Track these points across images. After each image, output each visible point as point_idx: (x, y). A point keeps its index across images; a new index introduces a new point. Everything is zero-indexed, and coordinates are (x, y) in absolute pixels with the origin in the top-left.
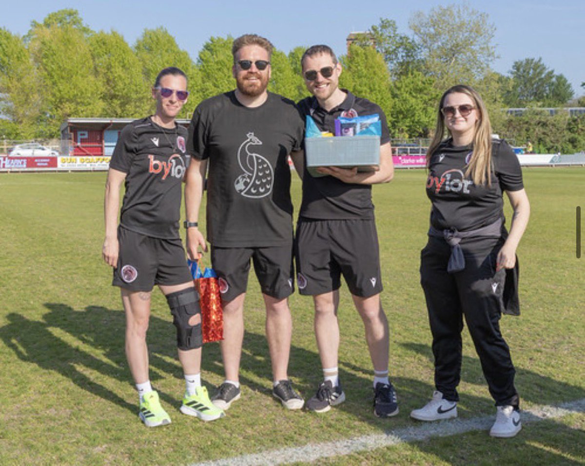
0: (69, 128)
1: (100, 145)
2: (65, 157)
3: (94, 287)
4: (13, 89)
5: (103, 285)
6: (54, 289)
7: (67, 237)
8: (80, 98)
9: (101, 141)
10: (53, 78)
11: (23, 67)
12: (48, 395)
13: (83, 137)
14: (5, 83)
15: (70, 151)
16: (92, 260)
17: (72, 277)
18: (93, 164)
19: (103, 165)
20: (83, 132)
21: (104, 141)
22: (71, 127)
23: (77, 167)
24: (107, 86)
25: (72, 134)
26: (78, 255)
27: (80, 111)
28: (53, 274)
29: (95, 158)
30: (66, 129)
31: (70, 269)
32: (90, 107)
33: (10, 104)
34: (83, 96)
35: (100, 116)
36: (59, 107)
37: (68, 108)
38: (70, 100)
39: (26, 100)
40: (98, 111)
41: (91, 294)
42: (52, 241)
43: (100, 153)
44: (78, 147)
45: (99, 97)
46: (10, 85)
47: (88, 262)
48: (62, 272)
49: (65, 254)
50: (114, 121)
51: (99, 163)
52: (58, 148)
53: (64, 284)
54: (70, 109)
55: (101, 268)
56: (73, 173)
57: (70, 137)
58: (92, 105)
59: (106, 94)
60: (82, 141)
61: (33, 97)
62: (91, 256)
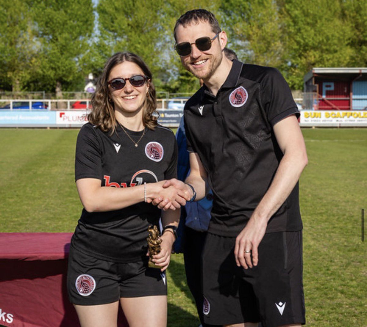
0: (313, 79)
1: (348, 98)
2: (309, 112)
3: (351, 245)
4: (254, 37)
5: (360, 243)
6: (314, 245)
7: (320, 199)
8: (325, 45)
9: (348, 94)
10: (297, 25)
11: (264, 13)
12: (322, 321)
13: (329, 89)
14: (245, 30)
15: (315, 105)
16: (348, 221)
17: (330, 235)
18: (339, 119)
19: (350, 121)
20: (328, 84)
21: (351, 94)
22: (316, 78)
23: (321, 122)
24: (356, 31)
25: (317, 85)
26: (334, 215)
27: (325, 59)
28: (311, 232)
29: (341, 112)
30: (310, 80)
31: (327, 228)
32: (336, 55)
33: (249, 53)
34: (329, 42)
35: (348, 65)
36: (303, 55)
37: (313, 57)
38: (314, 48)
39: (267, 48)
40: (345, 60)
41: (349, 251)
42: (307, 202)
43: (348, 107)
44: (323, 100)
45: (346, 43)
46: (251, 33)
47: (344, 222)
48: (320, 231)
49: (321, 214)
50: (363, 71)
51: (346, 118)
52: (302, 101)
53: (323, 241)
54: (315, 57)
55: (356, 228)
56: (317, 129)
57: (314, 89)
58: (339, 53)
59: (355, 39)
60: (328, 93)
61: (275, 45)
62: (345, 217)
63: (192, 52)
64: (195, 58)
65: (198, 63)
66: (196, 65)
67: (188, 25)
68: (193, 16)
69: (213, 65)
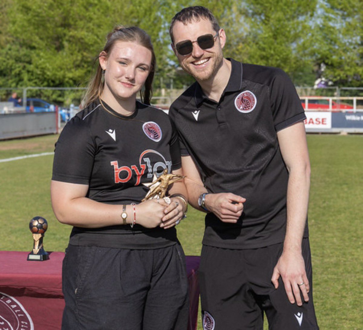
63: (193, 51)
64: (197, 56)
65: (199, 63)
66: (198, 65)
67: (188, 22)
68: (192, 13)
69: (215, 65)
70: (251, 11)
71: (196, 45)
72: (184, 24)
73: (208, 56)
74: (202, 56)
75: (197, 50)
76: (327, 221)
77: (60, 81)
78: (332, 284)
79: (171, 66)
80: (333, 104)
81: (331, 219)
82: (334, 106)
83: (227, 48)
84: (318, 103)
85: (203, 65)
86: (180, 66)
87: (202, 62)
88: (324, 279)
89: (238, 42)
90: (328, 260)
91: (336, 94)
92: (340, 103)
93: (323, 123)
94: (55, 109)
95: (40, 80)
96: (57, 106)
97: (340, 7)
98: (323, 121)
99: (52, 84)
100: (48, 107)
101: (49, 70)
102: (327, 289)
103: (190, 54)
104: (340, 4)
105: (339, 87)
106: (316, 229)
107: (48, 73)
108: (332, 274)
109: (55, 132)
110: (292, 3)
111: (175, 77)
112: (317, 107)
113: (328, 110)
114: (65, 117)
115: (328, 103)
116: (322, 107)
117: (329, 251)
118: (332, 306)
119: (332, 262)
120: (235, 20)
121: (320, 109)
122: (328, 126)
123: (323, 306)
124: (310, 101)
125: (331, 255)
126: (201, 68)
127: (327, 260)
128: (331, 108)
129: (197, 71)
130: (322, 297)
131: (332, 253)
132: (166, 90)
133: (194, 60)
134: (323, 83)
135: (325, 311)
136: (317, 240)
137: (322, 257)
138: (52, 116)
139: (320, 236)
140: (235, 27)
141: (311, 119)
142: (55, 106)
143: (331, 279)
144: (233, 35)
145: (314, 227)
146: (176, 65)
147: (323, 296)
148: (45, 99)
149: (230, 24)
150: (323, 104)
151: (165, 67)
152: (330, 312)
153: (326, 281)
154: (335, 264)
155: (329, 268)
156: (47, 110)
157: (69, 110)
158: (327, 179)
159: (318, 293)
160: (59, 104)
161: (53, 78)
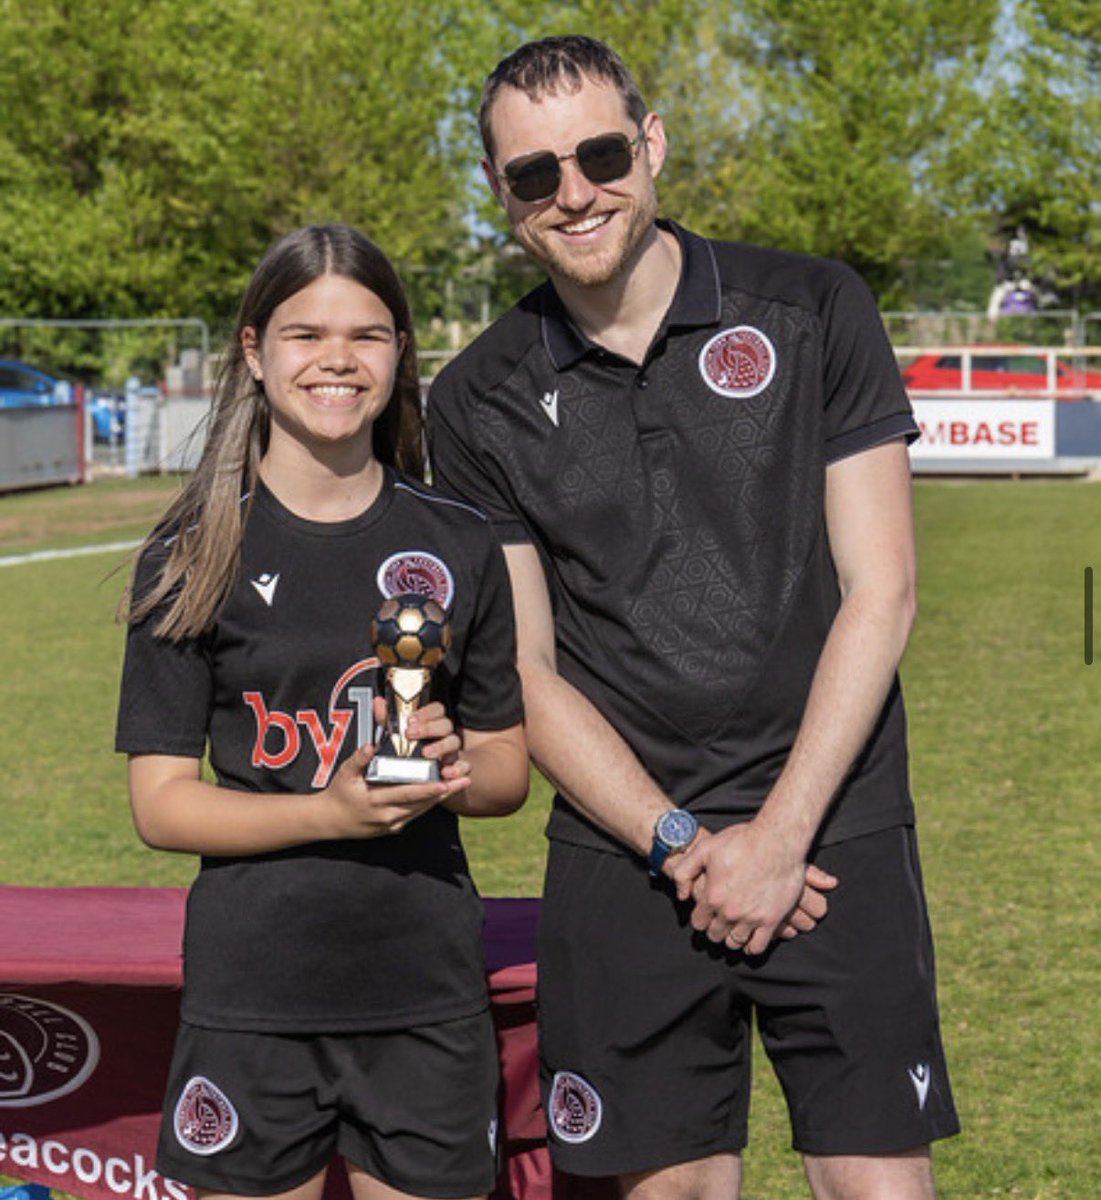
63: (561, 188)
64: (575, 207)
65: (580, 228)
66: (574, 233)
67: (546, 92)
68: (558, 61)
69: (630, 234)
70: (764, 45)
71: (569, 169)
72: (533, 98)
73: (610, 207)
74: (589, 205)
75: (575, 187)
76: (1057, 784)
77: (87, 297)
78: (1088, 1002)
79: (481, 240)
80: (1059, 373)
81: (1070, 774)
82: (1062, 380)
83: (682, 177)
84: (1007, 369)
85: (591, 236)
86: (512, 238)
87: (588, 224)
88: (1060, 985)
89: (718, 155)
90: (1069, 919)
91: (1068, 333)
92: (1084, 368)
93: (1024, 442)
94: (72, 396)
95: (19, 294)
96: (80, 386)
97: (1079, 28)
98: (1024, 433)
99: (57, 308)
100: (49, 390)
101: (45, 260)
102: (1073, 1021)
103: (549, 198)
104: (1080, 17)
105: (1081, 312)
106: (1022, 813)
107: (44, 271)
108: (1088, 969)
109: (73, 478)
110: (911, 11)
111: (493, 280)
112: (1005, 383)
113: (1042, 393)
114: (107, 425)
115: (1044, 371)
116: (1023, 382)
117: (1071, 890)
118: (1093, 1079)
119: (1083, 928)
120: (707, 77)
121: (1013, 390)
122: (1042, 450)
123: (1061, 1079)
124: (978, 362)
125: (1078, 901)
126: (585, 244)
127: (1064, 919)
128: (1052, 388)
129: (573, 255)
130: (1054, 1045)
131: (1080, 895)
132: (465, 328)
133: (563, 218)
134: (1020, 297)
135: (1068, 1094)
136: (1026, 849)
137: (1046, 907)
138: (63, 420)
139: (1035, 836)
140: (709, 101)
141: (983, 426)
142: (73, 386)
143: (1084, 983)
144: (700, 129)
145: (1013, 803)
146: (502, 239)
147: (1059, 1042)
148: (35, 361)
149: (689, 89)
150: (1024, 372)
151: (457, 246)
152: (1086, 1099)
153: (1067, 993)
154: (1095, 933)
155: (1073, 945)
156: (44, 400)
157: (121, 398)
158: (1050, 638)
159: (1040, 1033)
160: (87, 377)
161: (62, 289)
